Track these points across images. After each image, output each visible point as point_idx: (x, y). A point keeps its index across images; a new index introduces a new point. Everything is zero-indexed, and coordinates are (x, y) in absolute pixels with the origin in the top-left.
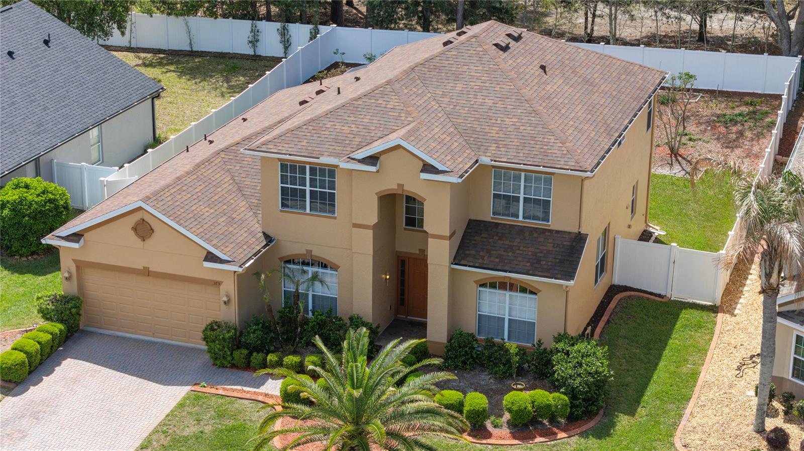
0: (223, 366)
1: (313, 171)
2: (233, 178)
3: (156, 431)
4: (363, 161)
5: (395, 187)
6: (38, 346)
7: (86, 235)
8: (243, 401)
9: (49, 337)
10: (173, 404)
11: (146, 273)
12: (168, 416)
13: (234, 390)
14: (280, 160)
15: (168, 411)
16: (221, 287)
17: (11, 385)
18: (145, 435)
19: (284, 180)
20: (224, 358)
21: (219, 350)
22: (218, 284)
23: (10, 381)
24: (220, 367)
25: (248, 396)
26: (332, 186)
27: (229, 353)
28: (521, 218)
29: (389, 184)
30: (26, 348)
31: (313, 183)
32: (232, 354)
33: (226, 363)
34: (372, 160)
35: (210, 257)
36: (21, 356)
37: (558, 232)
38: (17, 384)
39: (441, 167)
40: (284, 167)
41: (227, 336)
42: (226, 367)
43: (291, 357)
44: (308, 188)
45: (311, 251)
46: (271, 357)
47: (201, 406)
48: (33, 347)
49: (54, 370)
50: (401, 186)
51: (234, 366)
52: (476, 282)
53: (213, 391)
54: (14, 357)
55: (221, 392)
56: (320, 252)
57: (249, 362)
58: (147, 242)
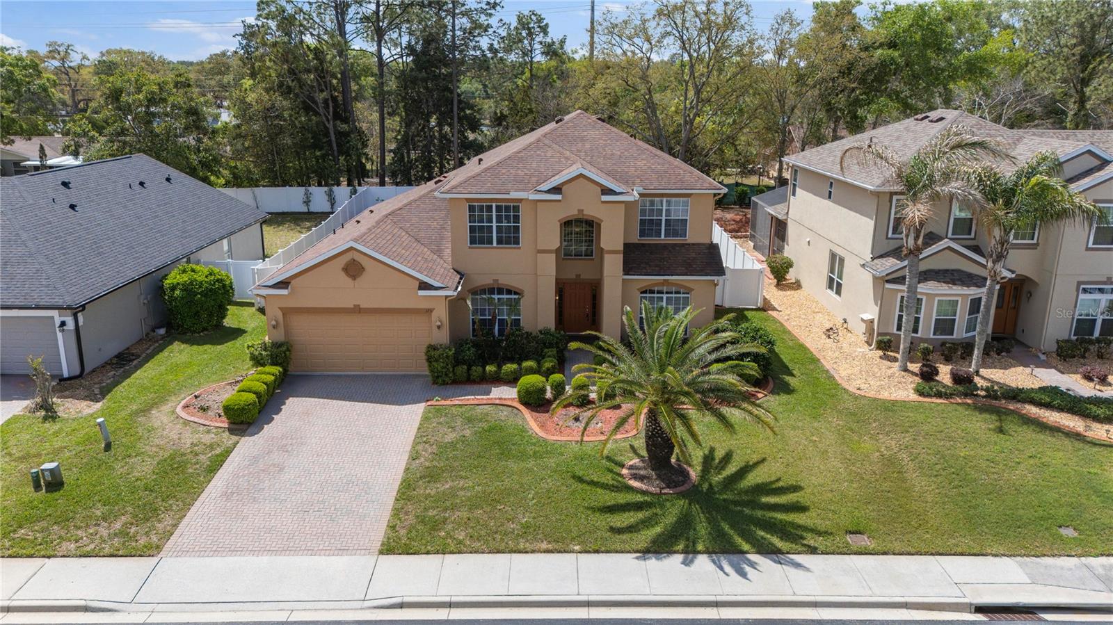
0: (445, 383)
1: (499, 209)
2: (407, 232)
3: (415, 443)
4: (549, 191)
5: (576, 213)
6: (265, 387)
7: (293, 282)
8: (483, 407)
9: (273, 378)
10: (418, 419)
11: (357, 310)
12: (419, 429)
13: (468, 400)
14: (468, 200)
15: (417, 425)
16: (433, 314)
17: (244, 427)
18: (409, 448)
19: (472, 219)
20: (446, 375)
21: (443, 368)
22: (429, 311)
23: (242, 423)
24: (441, 384)
25: (485, 402)
26: (516, 219)
27: (451, 370)
28: (663, 237)
29: (571, 212)
30: (254, 389)
31: (499, 220)
32: (454, 370)
33: (447, 379)
34: (557, 190)
35: (424, 286)
36: (252, 397)
37: (693, 244)
38: (249, 424)
39: (617, 189)
40: (472, 209)
41: (451, 353)
42: (447, 384)
43: (509, 365)
44: (494, 224)
45: (497, 280)
46: (490, 368)
47: (445, 416)
48: (262, 388)
49: (281, 410)
50: (581, 211)
51: (455, 382)
52: (638, 289)
53: (448, 402)
54: (244, 398)
55: (457, 402)
56: (505, 281)
57: (469, 375)
58: (358, 280)
